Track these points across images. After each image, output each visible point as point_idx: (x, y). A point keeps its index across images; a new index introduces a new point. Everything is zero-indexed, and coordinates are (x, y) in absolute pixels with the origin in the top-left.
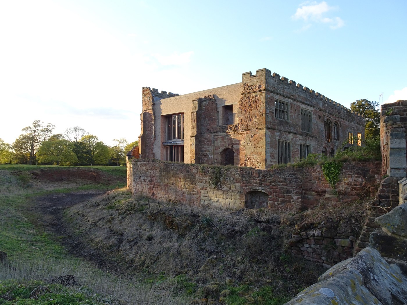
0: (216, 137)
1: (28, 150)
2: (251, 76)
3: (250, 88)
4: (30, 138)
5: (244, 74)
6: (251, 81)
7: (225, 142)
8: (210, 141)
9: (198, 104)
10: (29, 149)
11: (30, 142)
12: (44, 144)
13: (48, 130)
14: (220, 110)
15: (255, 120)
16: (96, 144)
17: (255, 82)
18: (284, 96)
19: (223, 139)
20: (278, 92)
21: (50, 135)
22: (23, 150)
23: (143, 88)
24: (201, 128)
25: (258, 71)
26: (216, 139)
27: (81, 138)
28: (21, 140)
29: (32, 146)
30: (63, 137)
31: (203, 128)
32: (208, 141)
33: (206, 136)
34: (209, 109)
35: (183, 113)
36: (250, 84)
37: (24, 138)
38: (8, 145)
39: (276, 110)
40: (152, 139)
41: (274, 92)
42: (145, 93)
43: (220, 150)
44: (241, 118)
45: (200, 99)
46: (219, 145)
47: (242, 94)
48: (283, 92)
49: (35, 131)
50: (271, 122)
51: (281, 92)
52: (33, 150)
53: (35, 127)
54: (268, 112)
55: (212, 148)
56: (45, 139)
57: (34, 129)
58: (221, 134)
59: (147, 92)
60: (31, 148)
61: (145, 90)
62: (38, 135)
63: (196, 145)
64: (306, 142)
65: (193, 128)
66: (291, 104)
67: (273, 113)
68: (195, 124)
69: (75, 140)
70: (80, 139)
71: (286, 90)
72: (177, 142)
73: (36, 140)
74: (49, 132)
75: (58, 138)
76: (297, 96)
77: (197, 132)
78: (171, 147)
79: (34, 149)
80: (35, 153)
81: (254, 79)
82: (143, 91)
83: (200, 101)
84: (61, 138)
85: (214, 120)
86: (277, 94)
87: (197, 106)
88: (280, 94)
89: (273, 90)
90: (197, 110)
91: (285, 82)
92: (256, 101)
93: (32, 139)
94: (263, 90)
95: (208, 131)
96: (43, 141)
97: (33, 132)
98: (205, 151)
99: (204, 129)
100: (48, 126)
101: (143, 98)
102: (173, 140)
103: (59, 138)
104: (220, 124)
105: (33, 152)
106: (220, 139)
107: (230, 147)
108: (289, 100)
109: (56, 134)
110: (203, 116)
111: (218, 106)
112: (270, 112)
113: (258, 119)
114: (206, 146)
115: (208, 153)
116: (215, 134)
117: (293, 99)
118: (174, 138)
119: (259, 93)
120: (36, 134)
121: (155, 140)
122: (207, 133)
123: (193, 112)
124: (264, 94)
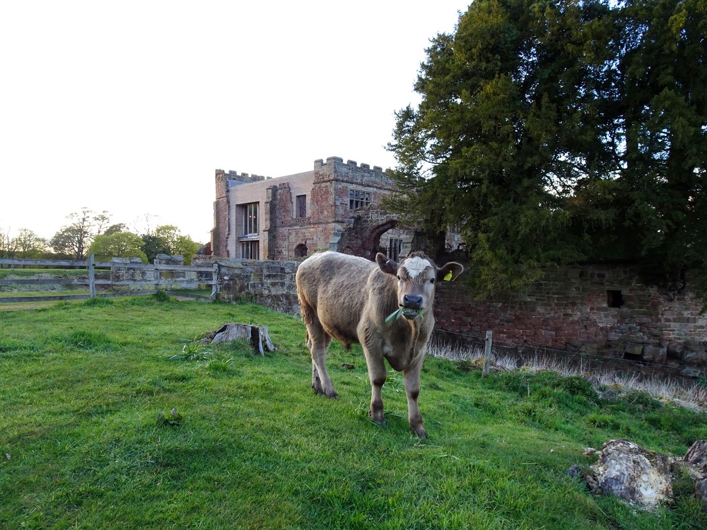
0: (290, 231)
1: (74, 249)
2: (323, 164)
3: (321, 177)
4: (76, 231)
5: (316, 162)
6: (322, 170)
7: (299, 237)
8: (285, 236)
9: (272, 192)
10: (75, 247)
11: (77, 237)
12: (98, 239)
13: (103, 218)
14: (294, 200)
15: (326, 213)
16: (178, 239)
17: (325, 170)
18: (363, 185)
19: (297, 234)
20: (355, 181)
21: (106, 226)
22: (66, 249)
23: (216, 170)
24: (276, 221)
25: (328, 159)
26: (290, 234)
27: (155, 230)
28: (64, 232)
29: (80, 242)
30: (128, 228)
31: (278, 220)
32: (282, 236)
33: (281, 230)
34: (284, 198)
35: (258, 202)
36: (321, 173)
37: (67, 231)
38: (43, 241)
39: (351, 202)
40: (227, 233)
41: (347, 182)
42: (218, 176)
43: (294, 247)
44: (314, 211)
45: (275, 187)
46: (294, 240)
47: (314, 184)
48: (362, 180)
49: (84, 220)
50: (343, 215)
51: (359, 181)
52: (81, 249)
53: (84, 213)
54: (338, 203)
55: (286, 243)
56: (99, 232)
57: (83, 216)
58: (295, 227)
59: (221, 175)
60: (78, 245)
61: (219, 174)
62: (88, 226)
63: (270, 240)
64: (399, 236)
65: (266, 221)
66: (375, 193)
67: (346, 205)
68: (268, 216)
69: (146, 234)
70: (153, 232)
71: (365, 178)
72: (253, 237)
73: (85, 233)
74: (105, 221)
75: (119, 229)
76: (383, 184)
77: (271, 225)
78: (247, 242)
79: (83, 248)
80: (84, 253)
81: (324, 168)
82: (216, 175)
83: (274, 190)
84: (124, 230)
85: (288, 211)
86: (352, 183)
87: (270, 195)
88: (356, 184)
89: (345, 179)
90: (271, 199)
91: (365, 169)
92: (327, 192)
93: (79, 232)
94: (333, 180)
95: (283, 224)
96: (97, 234)
97: (81, 221)
98: (280, 247)
99: (278, 222)
100: (104, 212)
101: (216, 182)
102: (249, 235)
103: (121, 229)
104: (294, 217)
105: (82, 252)
106: (294, 234)
107: (304, 243)
108: (371, 189)
109: (116, 223)
110: (278, 207)
111: (293, 196)
112: (342, 204)
113: (328, 212)
114: (280, 242)
115: (283, 250)
116: (289, 228)
117: (377, 187)
118: (250, 232)
119: (329, 183)
120: (86, 224)
121: (229, 234)
122: (282, 227)
123: (266, 203)
124: (333, 185)
